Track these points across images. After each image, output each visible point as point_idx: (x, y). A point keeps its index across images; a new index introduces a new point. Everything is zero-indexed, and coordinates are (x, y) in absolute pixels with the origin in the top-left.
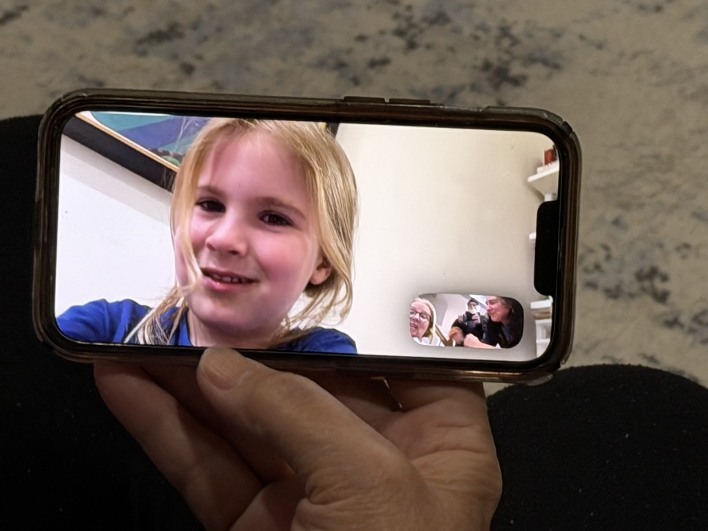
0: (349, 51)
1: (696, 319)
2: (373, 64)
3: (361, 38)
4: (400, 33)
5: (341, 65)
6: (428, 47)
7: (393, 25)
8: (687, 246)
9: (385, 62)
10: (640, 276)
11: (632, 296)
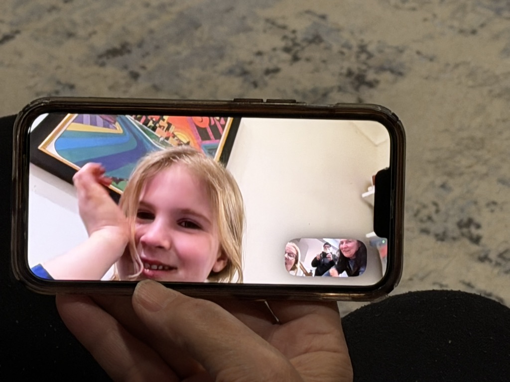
0: (251, 63)
1: (501, 255)
2: (268, 72)
3: (259, 54)
4: (287, 50)
5: (244, 73)
6: (308, 60)
7: (282, 44)
8: (494, 203)
9: (276, 70)
10: (460, 225)
11: (454, 239)
